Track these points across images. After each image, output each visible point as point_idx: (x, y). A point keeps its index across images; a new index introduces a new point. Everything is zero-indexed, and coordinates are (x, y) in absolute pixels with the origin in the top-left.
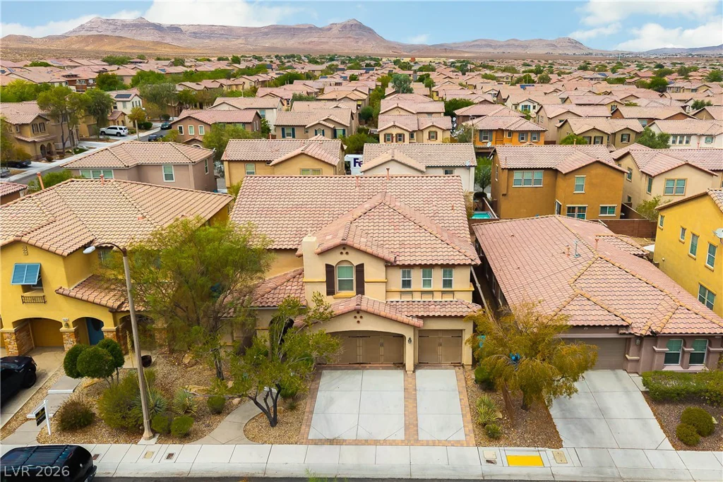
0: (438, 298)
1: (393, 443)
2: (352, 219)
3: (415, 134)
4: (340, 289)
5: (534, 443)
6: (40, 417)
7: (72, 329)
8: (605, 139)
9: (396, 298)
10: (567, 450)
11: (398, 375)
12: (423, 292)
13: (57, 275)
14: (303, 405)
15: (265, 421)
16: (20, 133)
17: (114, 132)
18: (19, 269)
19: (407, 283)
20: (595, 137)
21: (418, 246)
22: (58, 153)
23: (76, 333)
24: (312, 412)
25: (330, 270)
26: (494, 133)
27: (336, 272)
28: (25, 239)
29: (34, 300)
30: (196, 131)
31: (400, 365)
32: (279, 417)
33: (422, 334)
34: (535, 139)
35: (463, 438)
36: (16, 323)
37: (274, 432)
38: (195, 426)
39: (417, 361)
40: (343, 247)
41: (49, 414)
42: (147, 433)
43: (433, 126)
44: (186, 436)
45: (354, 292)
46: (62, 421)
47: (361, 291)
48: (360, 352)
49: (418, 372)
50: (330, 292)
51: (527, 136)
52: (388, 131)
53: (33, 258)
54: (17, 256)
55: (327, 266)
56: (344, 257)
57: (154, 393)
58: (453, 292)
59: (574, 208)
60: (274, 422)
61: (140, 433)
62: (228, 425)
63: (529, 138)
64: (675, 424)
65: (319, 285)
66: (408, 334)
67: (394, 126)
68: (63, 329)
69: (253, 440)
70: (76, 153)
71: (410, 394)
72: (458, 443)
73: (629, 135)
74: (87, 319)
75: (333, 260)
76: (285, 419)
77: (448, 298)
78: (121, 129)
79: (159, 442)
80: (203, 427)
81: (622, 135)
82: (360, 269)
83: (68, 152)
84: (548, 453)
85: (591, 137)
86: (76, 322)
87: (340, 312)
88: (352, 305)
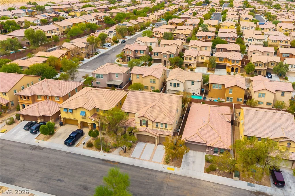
0: (164, 130)
1: (147, 161)
2: (148, 108)
3: (196, 58)
4: (143, 125)
5: (175, 166)
6: (84, 144)
7: (90, 125)
8: (263, 65)
9: (155, 128)
10: (181, 169)
11: (154, 145)
12: (161, 128)
13: (88, 114)
14: (132, 149)
15: (123, 152)
16: (82, 50)
17: (107, 45)
18: (81, 112)
19: (157, 126)
20: (259, 64)
21: (161, 118)
22: (91, 54)
23: (91, 126)
24: (133, 151)
25: (141, 121)
26: (224, 59)
27: (142, 121)
28: (83, 107)
29: (84, 118)
30: (129, 53)
31: (155, 143)
32: (126, 151)
33: (160, 137)
34: (238, 62)
35: (161, 162)
36: (80, 122)
37: (125, 154)
38: (110, 150)
39: (159, 143)
40: (143, 117)
41: (85, 143)
42: (102, 150)
43: (203, 55)
44: (108, 152)
45: (146, 126)
46: (87, 145)
47: (147, 126)
48: (147, 139)
49: (158, 145)
50: (141, 125)
51: (235, 61)
52: (187, 57)
53: (84, 110)
54: (81, 110)
55: (140, 120)
56: (143, 119)
57: (104, 142)
58: (167, 129)
59: (229, 98)
60: (125, 152)
61: (100, 150)
62: (117, 151)
63: (235, 62)
64: (208, 167)
65: (138, 124)
66: (156, 137)
67: (189, 55)
68: (89, 124)
69: (120, 155)
70: (96, 54)
71: (154, 150)
72: (159, 163)
73: (274, 63)
74: (94, 123)
75: (142, 119)
76: (128, 152)
77: (166, 130)
78: (109, 44)
79: (104, 152)
80: (112, 151)
81: (271, 63)
82: (147, 121)
83: (94, 54)
84: (176, 168)
85: (258, 64)
86: (91, 123)
87: (141, 131)
88: (144, 129)
